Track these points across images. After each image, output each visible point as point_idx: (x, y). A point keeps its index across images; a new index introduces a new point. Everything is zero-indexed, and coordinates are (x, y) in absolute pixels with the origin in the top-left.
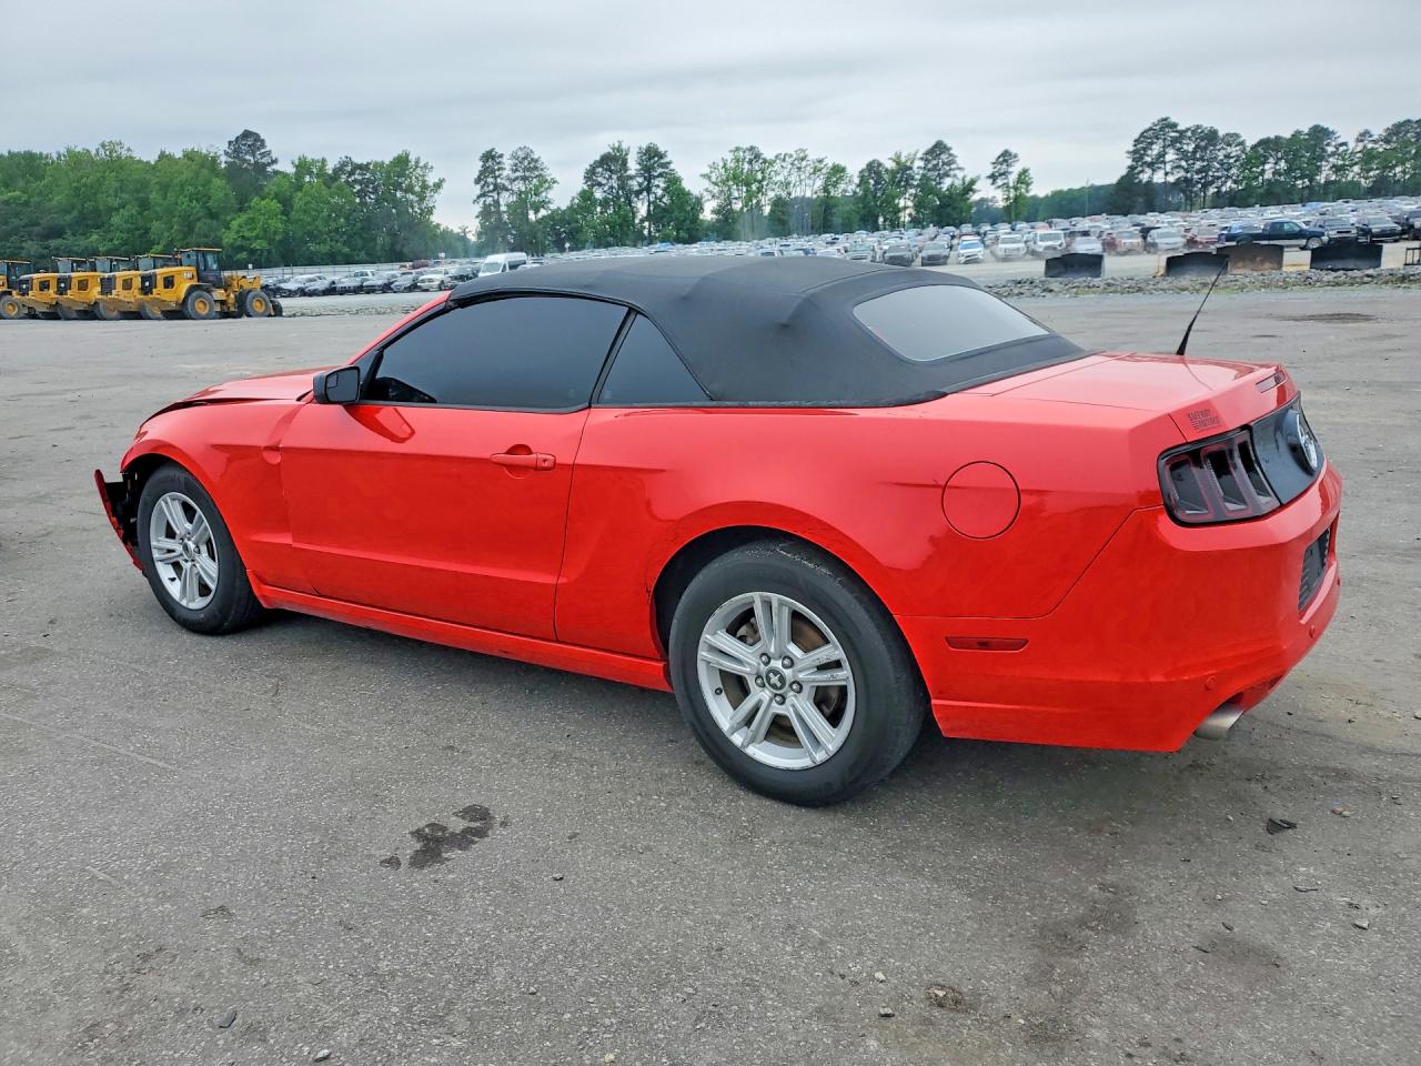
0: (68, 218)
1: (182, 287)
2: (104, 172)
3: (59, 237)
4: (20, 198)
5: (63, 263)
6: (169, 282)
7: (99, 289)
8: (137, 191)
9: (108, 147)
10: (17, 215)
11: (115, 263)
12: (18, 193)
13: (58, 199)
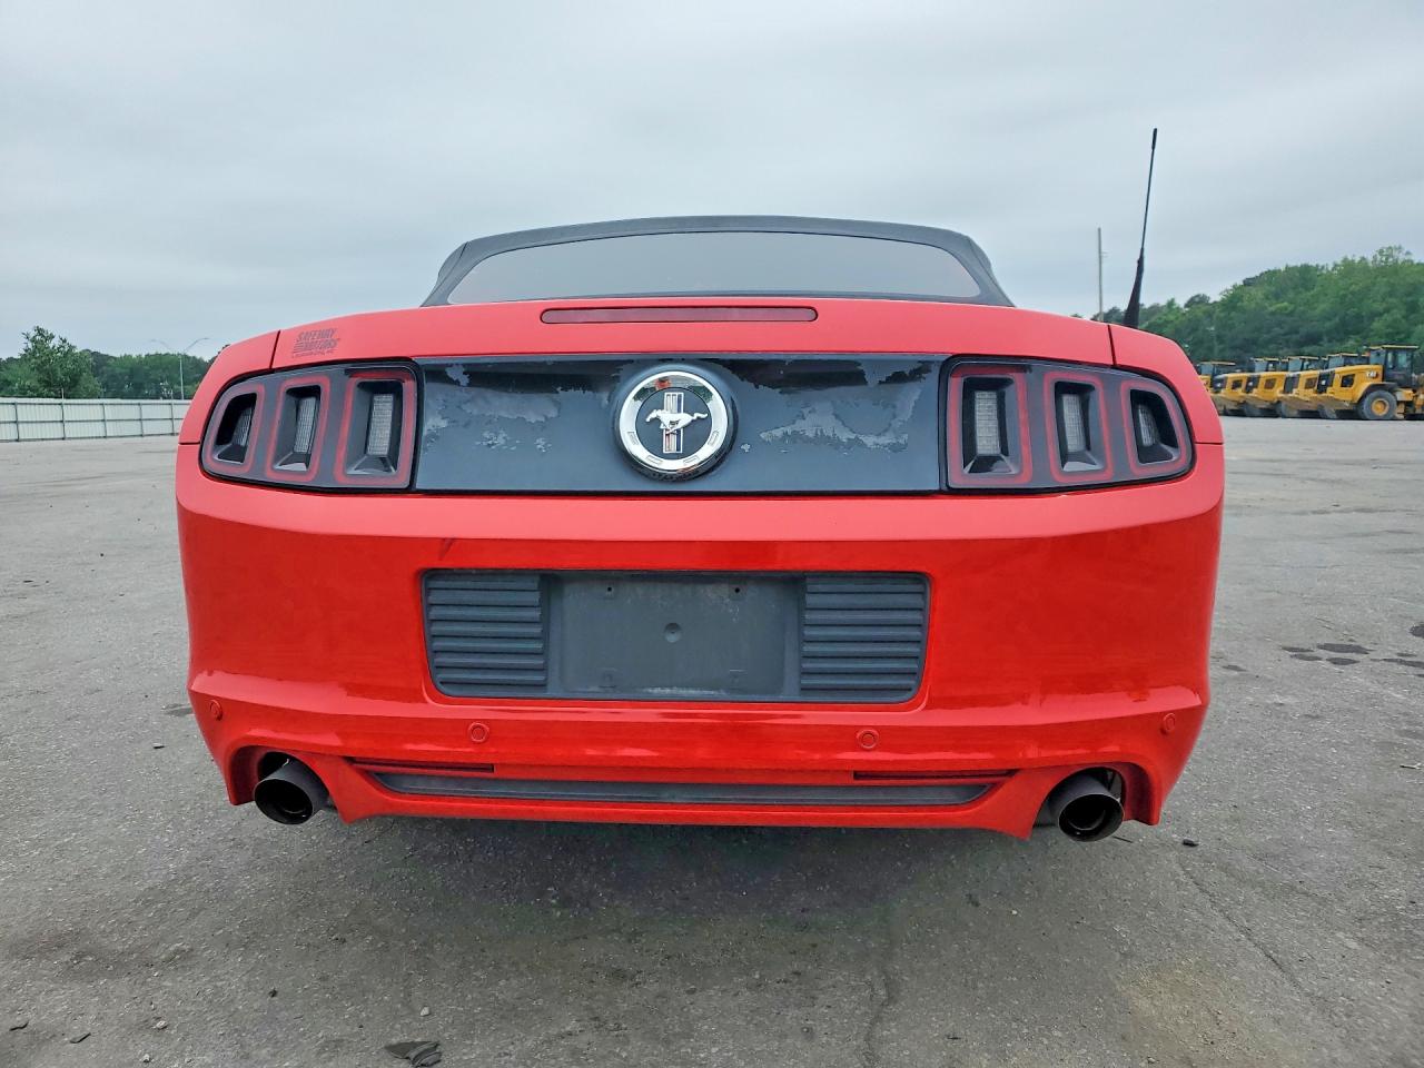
0: (1328, 324)
1: (1360, 387)
2: (1376, 278)
3: (1314, 344)
4: (1286, 309)
5: (1260, 362)
6: (1347, 381)
7: (1282, 388)
8: (1409, 294)
9: (1386, 253)
10: (1280, 324)
11: (1306, 363)
12: (1286, 304)
13: (1323, 306)
